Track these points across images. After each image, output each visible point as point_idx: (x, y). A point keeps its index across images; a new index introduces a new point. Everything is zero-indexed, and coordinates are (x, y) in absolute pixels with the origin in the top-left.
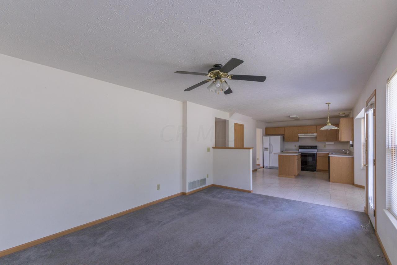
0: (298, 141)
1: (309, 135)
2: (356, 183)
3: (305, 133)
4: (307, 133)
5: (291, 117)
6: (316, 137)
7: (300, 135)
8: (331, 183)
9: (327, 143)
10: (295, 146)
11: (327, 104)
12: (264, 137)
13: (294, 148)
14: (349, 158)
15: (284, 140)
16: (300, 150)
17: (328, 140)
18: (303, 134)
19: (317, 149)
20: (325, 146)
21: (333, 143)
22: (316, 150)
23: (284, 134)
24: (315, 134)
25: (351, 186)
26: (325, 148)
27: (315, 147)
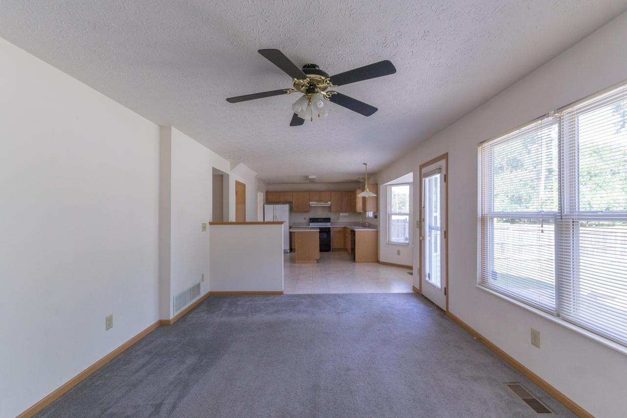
0: (308, 211)
1: (323, 204)
2: (382, 259)
3: (317, 201)
4: (320, 201)
5: (310, 177)
6: (330, 207)
7: (312, 203)
8: (356, 264)
9: (341, 214)
10: (305, 218)
11: (364, 164)
12: (265, 205)
13: (303, 221)
14: (374, 231)
15: (291, 210)
16: (311, 224)
17: (342, 211)
18: (316, 203)
19: (330, 222)
20: (338, 218)
21: (347, 214)
22: (329, 224)
23: (292, 202)
24: (329, 203)
25: (377, 264)
26: (338, 221)
27: (327, 220)
